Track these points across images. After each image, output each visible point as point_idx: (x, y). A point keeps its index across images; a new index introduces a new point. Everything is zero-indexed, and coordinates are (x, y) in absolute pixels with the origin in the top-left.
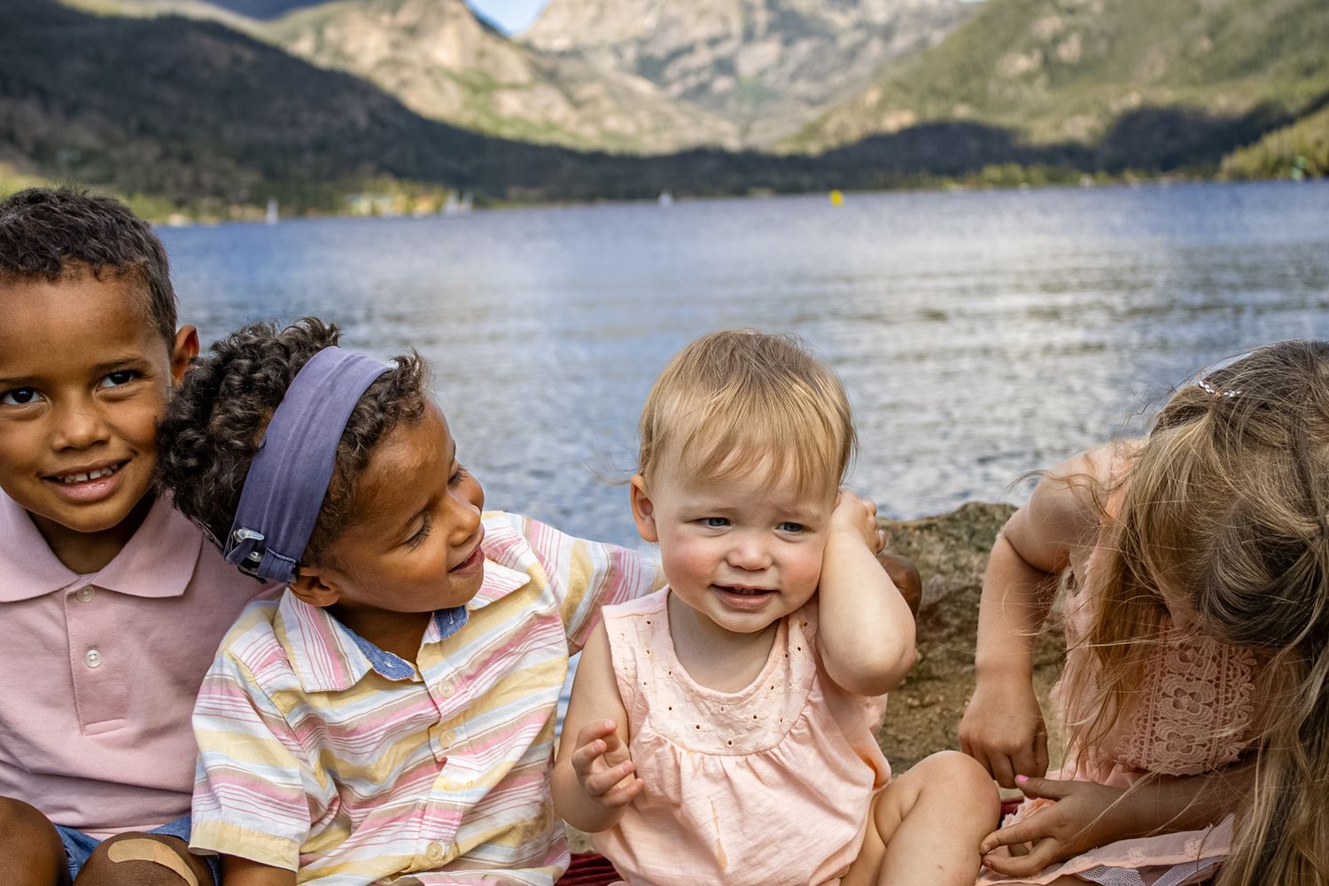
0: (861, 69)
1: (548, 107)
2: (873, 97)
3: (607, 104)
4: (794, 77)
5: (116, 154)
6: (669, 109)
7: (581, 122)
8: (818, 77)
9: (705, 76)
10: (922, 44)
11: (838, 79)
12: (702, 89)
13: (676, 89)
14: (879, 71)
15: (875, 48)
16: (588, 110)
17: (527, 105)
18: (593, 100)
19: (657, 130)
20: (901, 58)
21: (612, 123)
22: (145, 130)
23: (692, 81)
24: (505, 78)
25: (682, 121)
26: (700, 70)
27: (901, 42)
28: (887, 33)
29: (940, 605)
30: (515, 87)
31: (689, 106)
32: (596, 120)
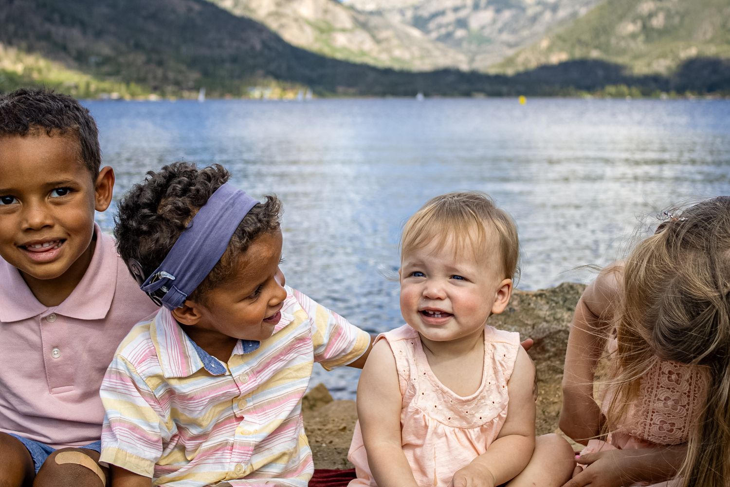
0: (539, 28)
1: (362, 42)
2: (545, 44)
3: (395, 42)
4: (501, 31)
5: (121, 59)
6: (430, 46)
7: (380, 52)
8: (514, 31)
9: (451, 28)
10: (574, 15)
11: (525, 33)
12: (449, 35)
13: (434, 35)
14: (549, 29)
15: (548, 16)
16: (384, 45)
17: (350, 41)
18: (387, 40)
19: (422, 58)
20: (562, 22)
21: (397, 53)
22: (138, 46)
23: (443, 31)
24: (338, 25)
25: (437, 53)
26: (448, 25)
27: (562, 13)
28: (554, 8)
29: (545, 339)
30: (344, 30)
31: (441, 45)
32: (388, 51)
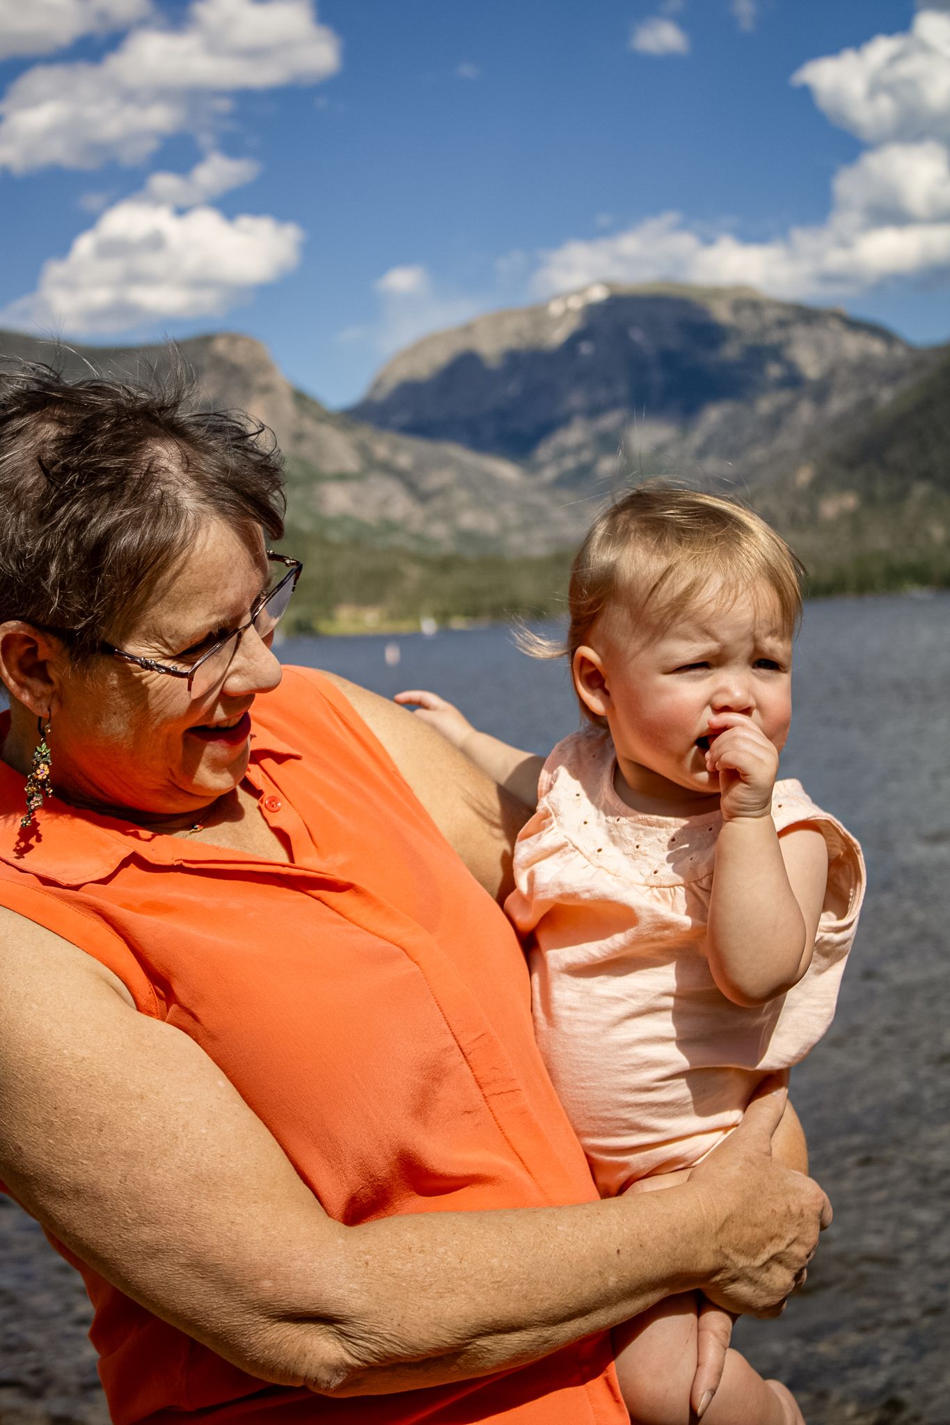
0: (788, 441)
1: (385, 503)
2: (804, 476)
3: (462, 495)
4: (701, 453)
6: (541, 499)
7: (429, 519)
8: (732, 452)
9: (586, 456)
10: (867, 404)
11: (758, 454)
12: (584, 471)
13: (549, 473)
14: (810, 443)
15: (806, 412)
16: (438, 504)
17: (357, 500)
18: (442, 492)
19: (525, 527)
20: (841, 422)
21: (468, 520)
23: (570, 463)
24: (330, 467)
25: (559, 514)
26: (579, 448)
27: (837, 405)
28: (821, 392)
30: (342, 477)
31: (567, 496)
32: (447, 516)
